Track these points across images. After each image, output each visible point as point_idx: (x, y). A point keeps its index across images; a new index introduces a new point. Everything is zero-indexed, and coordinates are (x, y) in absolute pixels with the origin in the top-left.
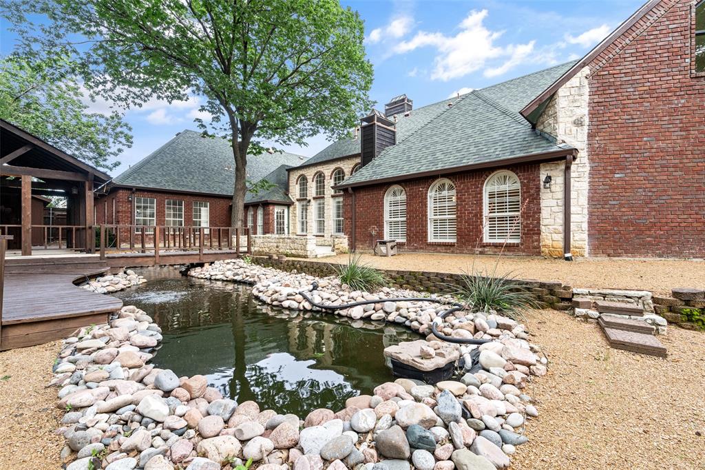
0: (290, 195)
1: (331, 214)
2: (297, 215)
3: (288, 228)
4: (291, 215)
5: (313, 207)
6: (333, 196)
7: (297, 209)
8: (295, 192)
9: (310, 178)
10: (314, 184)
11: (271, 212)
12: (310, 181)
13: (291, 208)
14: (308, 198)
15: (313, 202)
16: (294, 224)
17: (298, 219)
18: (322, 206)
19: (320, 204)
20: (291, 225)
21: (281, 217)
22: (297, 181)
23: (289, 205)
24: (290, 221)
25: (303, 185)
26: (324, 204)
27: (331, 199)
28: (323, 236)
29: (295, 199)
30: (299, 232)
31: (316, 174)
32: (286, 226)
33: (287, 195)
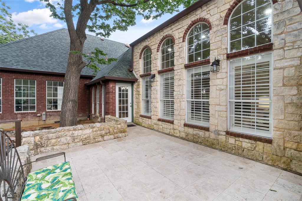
0: (134, 72)
1: (185, 92)
2: (141, 93)
3: (132, 106)
4: (134, 93)
5: (159, 83)
6: (187, 67)
7: (141, 86)
8: (139, 67)
9: (154, 48)
10: (159, 55)
11: (111, 90)
12: (154, 51)
13: (135, 86)
14: (153, 73)
15: (158, 78)
16: (138, 103)
17: (142, 97)
18: (170, 81)
19: (167, 79)
20: (135, 103)
21: (123, 95)
22: (141, 55)
23: (132, 82)
24: (134, 99)
25: (147, 59)
26: (172, 78)
27: (185, 72)
28: (172, 122)
29: (139, 76)
30: (143, 112)
31: (162, 40)
32: (129, 105)
33: (132, 71)
